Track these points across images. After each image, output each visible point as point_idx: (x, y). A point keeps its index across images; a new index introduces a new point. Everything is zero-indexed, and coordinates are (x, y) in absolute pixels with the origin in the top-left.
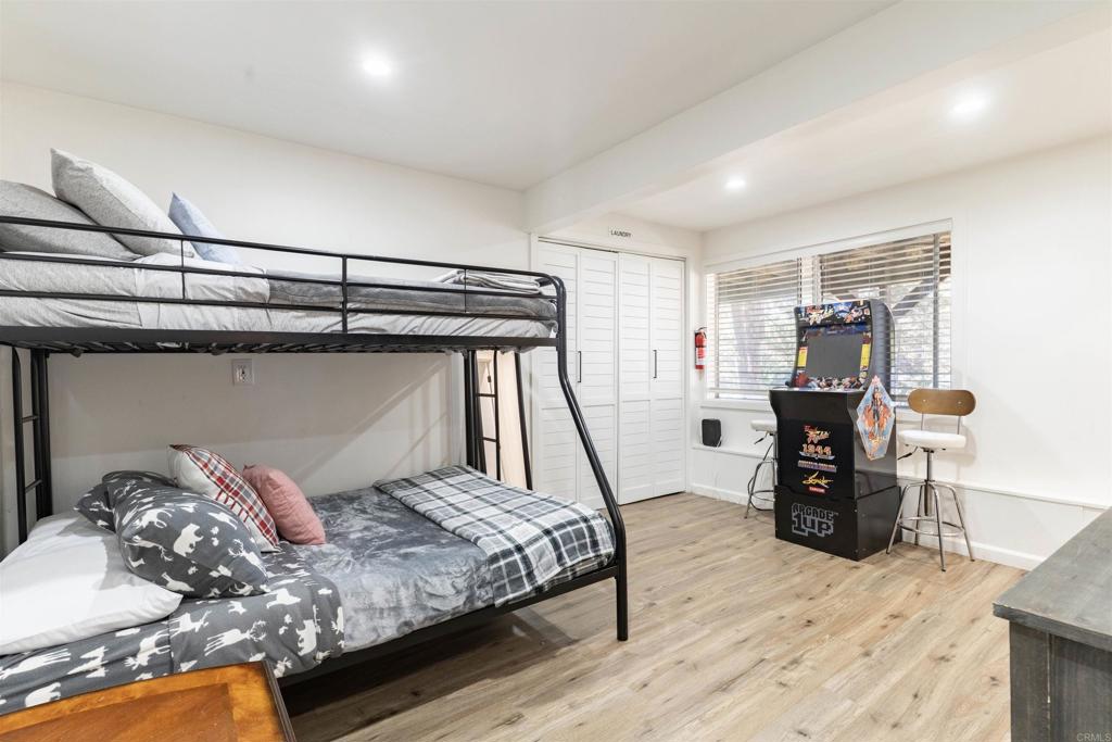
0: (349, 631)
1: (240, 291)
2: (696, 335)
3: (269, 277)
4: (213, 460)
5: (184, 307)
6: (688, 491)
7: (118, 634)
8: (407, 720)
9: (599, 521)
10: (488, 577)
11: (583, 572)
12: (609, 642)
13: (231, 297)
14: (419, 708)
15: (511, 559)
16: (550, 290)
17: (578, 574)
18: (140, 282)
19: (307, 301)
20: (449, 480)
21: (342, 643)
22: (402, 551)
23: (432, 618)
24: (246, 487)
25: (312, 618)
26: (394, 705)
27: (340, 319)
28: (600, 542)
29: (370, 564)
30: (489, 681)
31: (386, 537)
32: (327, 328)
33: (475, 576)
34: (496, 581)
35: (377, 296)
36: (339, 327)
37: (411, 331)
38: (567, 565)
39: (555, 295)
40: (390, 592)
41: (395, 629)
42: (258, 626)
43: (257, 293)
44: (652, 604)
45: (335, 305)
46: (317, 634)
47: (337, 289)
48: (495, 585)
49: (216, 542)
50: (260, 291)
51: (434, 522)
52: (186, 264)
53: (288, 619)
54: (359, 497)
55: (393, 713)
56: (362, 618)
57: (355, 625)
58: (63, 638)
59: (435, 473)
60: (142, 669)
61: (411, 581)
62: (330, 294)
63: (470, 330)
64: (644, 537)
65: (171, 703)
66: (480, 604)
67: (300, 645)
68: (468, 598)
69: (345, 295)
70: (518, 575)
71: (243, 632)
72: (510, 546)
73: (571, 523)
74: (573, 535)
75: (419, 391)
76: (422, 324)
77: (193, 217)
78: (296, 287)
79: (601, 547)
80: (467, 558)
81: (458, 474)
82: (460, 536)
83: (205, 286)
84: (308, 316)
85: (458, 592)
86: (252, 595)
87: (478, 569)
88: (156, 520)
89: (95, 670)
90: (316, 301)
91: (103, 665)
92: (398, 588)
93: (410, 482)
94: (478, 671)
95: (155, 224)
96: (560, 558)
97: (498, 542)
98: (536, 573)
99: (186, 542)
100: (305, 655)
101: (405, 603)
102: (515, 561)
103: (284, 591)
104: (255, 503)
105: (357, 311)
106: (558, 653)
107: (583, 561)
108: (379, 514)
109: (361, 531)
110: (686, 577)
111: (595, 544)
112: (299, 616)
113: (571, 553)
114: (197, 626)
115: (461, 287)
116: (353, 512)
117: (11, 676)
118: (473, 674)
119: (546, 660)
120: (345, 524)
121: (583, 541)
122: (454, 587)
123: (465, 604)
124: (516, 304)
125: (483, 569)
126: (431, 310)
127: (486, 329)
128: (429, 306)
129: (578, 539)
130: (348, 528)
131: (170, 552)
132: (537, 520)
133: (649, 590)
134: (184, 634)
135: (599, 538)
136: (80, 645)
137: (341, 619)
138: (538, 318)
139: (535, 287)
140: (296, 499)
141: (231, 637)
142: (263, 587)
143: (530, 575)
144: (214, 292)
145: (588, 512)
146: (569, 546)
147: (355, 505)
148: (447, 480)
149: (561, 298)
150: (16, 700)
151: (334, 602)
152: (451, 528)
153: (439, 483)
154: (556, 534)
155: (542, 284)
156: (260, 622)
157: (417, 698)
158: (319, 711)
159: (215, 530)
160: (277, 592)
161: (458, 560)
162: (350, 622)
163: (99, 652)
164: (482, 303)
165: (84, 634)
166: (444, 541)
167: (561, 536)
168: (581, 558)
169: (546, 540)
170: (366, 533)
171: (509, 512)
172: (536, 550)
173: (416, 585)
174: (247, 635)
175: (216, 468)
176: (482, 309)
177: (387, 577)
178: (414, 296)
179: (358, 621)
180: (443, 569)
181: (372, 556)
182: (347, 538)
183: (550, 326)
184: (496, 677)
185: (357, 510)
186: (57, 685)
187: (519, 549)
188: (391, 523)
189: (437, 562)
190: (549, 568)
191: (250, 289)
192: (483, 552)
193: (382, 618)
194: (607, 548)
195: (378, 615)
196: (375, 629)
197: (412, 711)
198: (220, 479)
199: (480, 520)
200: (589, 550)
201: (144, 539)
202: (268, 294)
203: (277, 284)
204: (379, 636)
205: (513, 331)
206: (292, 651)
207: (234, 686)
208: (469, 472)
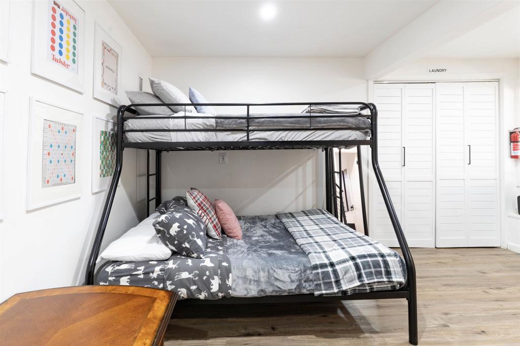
0: (234, 286)
1: (204, 125)
2: (511, 133)
3: (216, 118)
4: (198, 196)
5: (186, 133)
6: (504, 246)
7: (150, 262)
8: (264, 342)
9: (393, 258)
10: (311, 277)
11: (379, 289)
12: (402, 342)
13: (202, 128)
14: (272, 338)
15: (325, 270)
16: (367, 112)
17: (375, 290)
18: (171, 124)
19: (231, 127)
20: (312, 217)
21: (230, 291)
22: (270, 251)
23: (277, 292)
24: (210, 209)
25: (217, 275)
26: (261, 331)
27: (246, 134)
28: (392, 273)
29: (252, 255)
30: (313, 337)
31: (268, 242)
32: (240, 139)
33: (303, 275)
34: (315, 280)
35: (263, 122)
36: (246, 138)
37: (280, 138)
38: (364, 282)
39: (370, 114)
40: (255, 272)
41: (257, 291)
42: (196, 273)
43: (211, 125)
44: (445, 326)
45: (244, 128)
46: (219, 284)
47: (244, 121)
48: (315, 283)
49: (185, 232)
50: (212, 124)
51: (293, 238)
52: (186, 115)
53: (207, 273)
54: (266, 219)
55: (260, 335)
56: (240, 282)
57: (237, 285)
58: (134, 260)
59: (306, 212)
60: (154, 279)
61: (266, 269)
62: (241, 123)
63: (314, 137)
64: (453, 274)
65: (135, 300)
66: (305, 291)
67: (211, 287)
68: (298, 286)
69: (248, 123)
70: (329, 281)
71: (190, 274)
72: (327, 262)
73: (370, 256)
74: (371, 264)
75: (300, 169)
76: (286, 135)
77: (196, 96)
78: (227, 121)
79: (393, 276)
80: (299, 263)
81: (318, 214)
82: (302, 249)
83: (192, 124)
84: (232, 134)
85: (292, 281)
86: (197, 258)
87: (305, 271)
88: (164, 219)
89: (140, 275)
90: (235, 127)
91: (143, 274)
92: (259, 271)
93: (292, 215)
94: (309, 329)
95: (180, 100)
96: (360, 276)
97: (319, 258)
98: (342, 282)
99: (174, 230)
100: (213, 292)
101: (262, 280)
102: (328, 271)
103: (209, 259)
104: (213, 216)
105: (254, 130)
106: (362, 336)
107: (378, 282)
108: (271, 229)
109: (259, 237)
110: (483, 314)
111: (388, 273)
112: (212, 273)
113: (369, 275)
114: (174, 266)
115: (308, 114)
116: (260, 226)
117: (118, 269)
118: (306, 329)
119: (353, 337)
120: (254, 232)
121: (379, 269)
122: (290, 278)
123: (296, 289)
124: (342, 121)
125: (308, 272)
126: (291, 128)
127: (322, 137)
128: (289, 126)
129: (375, 267)
130: (254, 234)
131: (169, 233)
132: (348, 249)
133: (446, 314)
134: (169, 268)
135: (392, 269)
136: (138, 263)
137: (230, 279)
138: (357, 128)
139: (357, 111)
140: (229, 217)
141: (185, 275)
142: (201, 256)
143: (338, 282)
144: (195, 126)
145: (386, 251)
146: (367, 270)
147: (263, 223)
148: (310, 216)
149: (374, 116)
150: (118, 278)
151: (228, 271)
152: (299, 244)
153: (306, 218)
154: (358, 261)
155: (362, 109)
156: (196, 272)
157: (273, 331)
158: (230, 319)
159: (185, 227)
160: (206, 259)
161: (295, 263)
162: (235, 282)
163: (142, 268)
164: (320, 122)
165: (140, 259)
166: (293, 250)
167: (362, 263)
168: (376, 280)
169: (351, 263)
170: (260, 238)
171: (335, 241)
172: (344, 268)
173: (269, 272)
174: (191, 276)
175: (198, 199)
176: (320, 126)
177: (255, 264)
178: (282, 121)
179: (238, 282)
180: (285, 266)
181: (255, 251)
182: (251, 239)
183: (366, 133)
184: (319, 337)
185: (262, 225)
186: (129, 277)
187: (332, 265)
188: (274, 235)
189: (283, 262)
190: (351, 281)
191: (208, 124)
192: (310, 262)
193: (250, 284)
194: (399, 278)
195: (248, 282)
196: (246, 289)
197: (268, 338)
198: (199, 204)
199: (316, 242)
200: (384, 276)
201: (160, 226)
202: (215, 125)
203: (219, 120)
204: (248, 293)
205: (340, 137)
206: (208, 288)
207: (158, 301)
208: (324, 214)
